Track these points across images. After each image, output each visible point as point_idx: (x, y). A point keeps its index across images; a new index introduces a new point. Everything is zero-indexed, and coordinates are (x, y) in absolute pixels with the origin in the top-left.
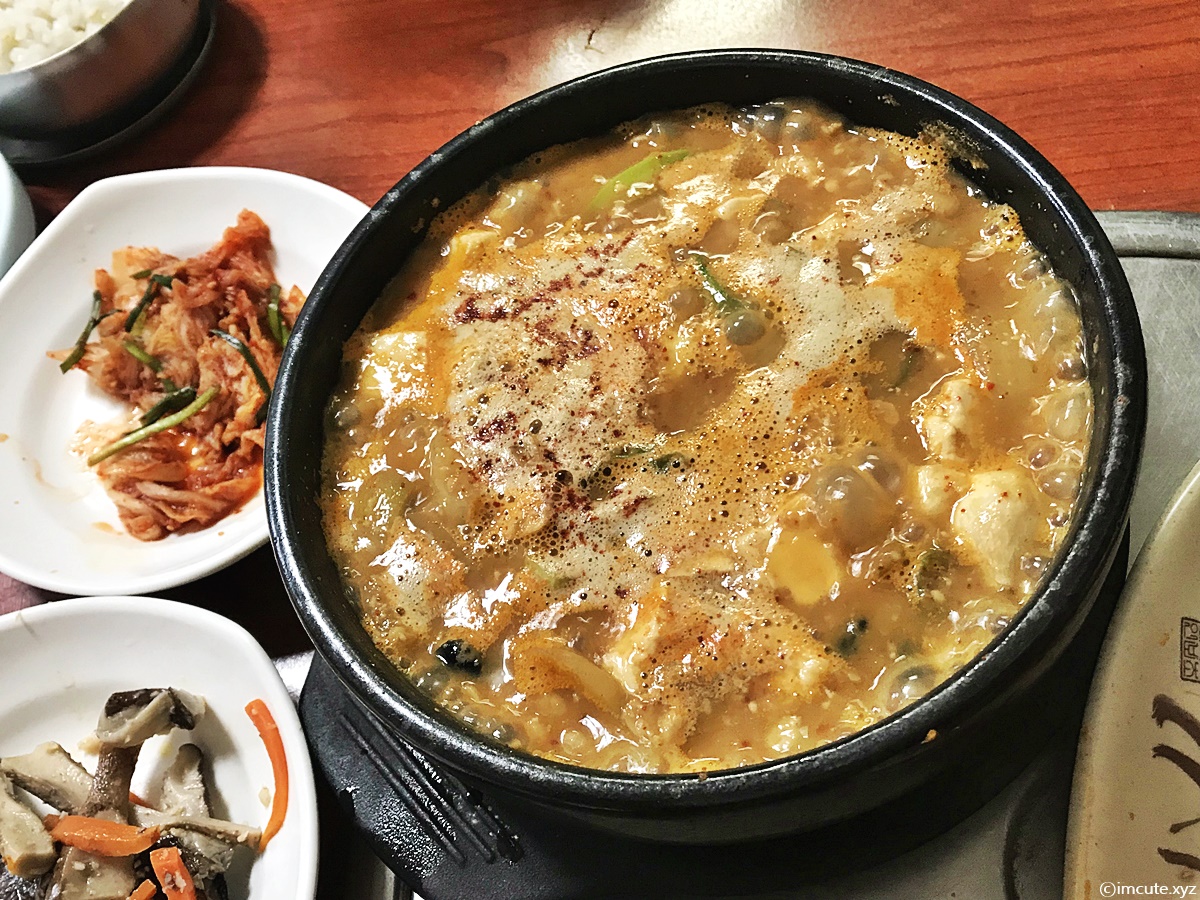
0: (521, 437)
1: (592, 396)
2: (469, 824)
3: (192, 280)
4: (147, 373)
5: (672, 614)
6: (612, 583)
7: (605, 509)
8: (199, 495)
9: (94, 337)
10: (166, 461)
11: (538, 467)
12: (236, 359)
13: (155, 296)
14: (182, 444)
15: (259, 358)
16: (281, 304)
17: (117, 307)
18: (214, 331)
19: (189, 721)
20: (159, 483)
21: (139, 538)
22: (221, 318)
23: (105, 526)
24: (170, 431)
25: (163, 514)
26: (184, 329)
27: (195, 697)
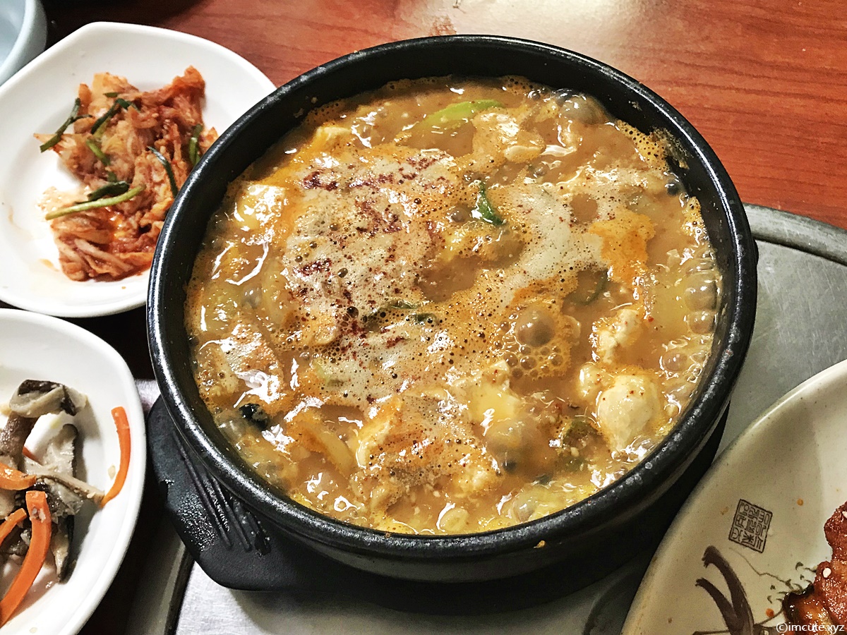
0: (331, 277)
1: (387, 261)
2: (240, 523)
3: (144, 108)
4: (99, 165)
5: (401, 421)
6: (366, 391)
7: (374, 339)
8: (116, 257)
9: (70, 130)
10: (99, 228)
11: (337, 300)
12: (160, 170)
13: (116, 112)
14: (113, 219)
15: (176, 173)
16: (200, 139)
17: (90, 113)
18: (149, 147)
19: (73, 410)
20: (91, 243)
21: (69, 276)
22: (157, 139)
23: (48, 263)
24: (107, 208)
25: (88, 263)
26: (130, 141)
27: (80, 395)
